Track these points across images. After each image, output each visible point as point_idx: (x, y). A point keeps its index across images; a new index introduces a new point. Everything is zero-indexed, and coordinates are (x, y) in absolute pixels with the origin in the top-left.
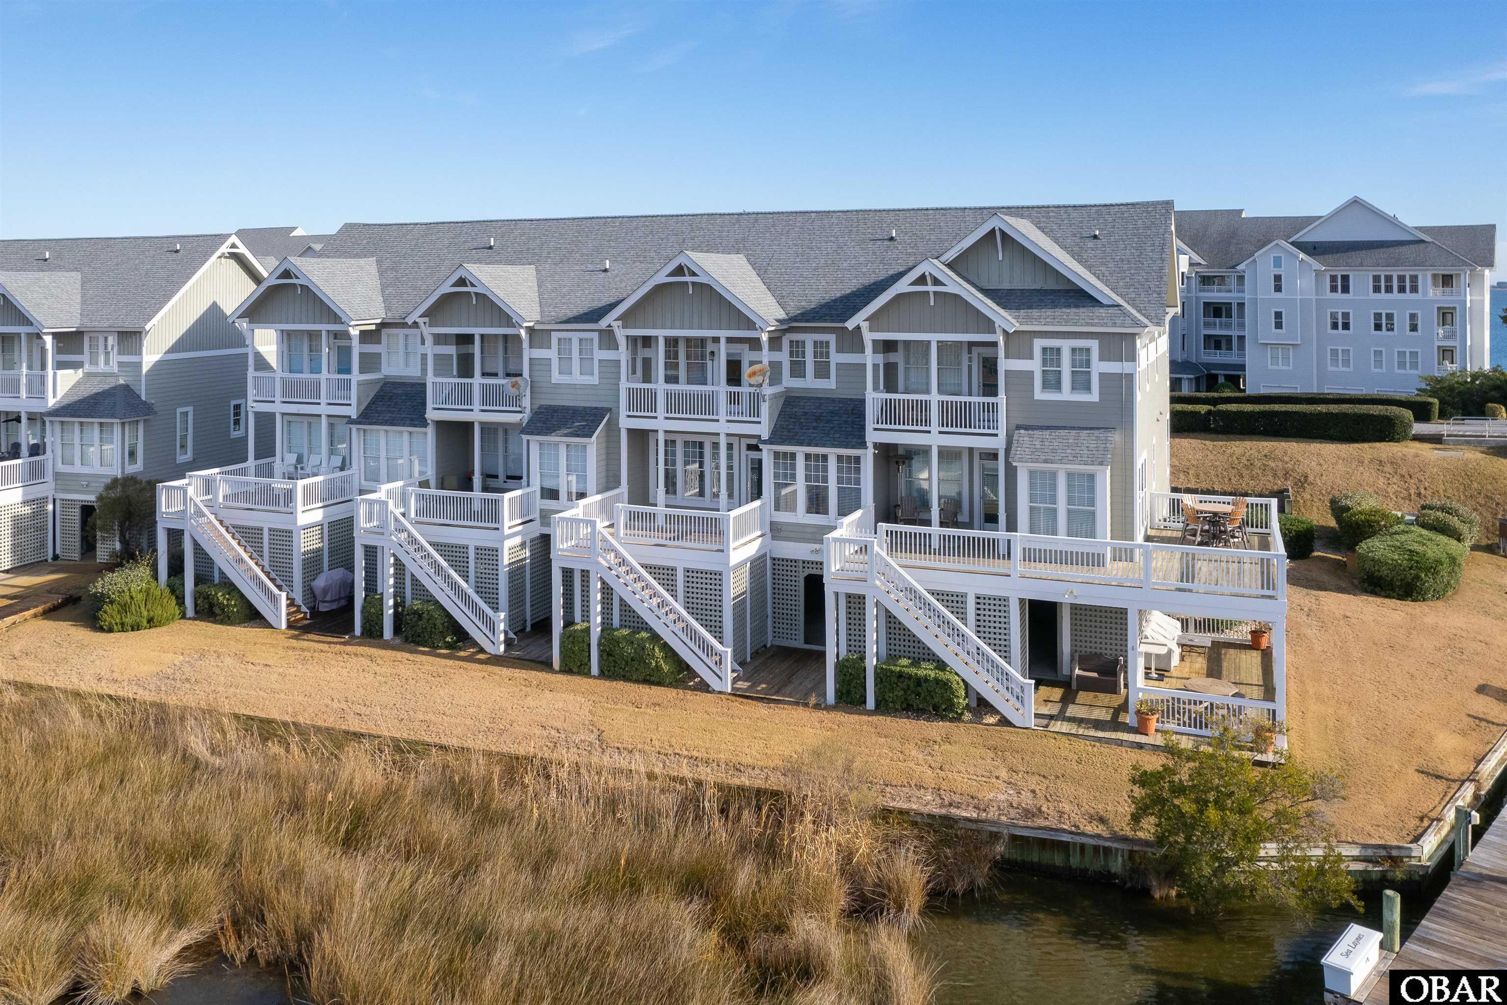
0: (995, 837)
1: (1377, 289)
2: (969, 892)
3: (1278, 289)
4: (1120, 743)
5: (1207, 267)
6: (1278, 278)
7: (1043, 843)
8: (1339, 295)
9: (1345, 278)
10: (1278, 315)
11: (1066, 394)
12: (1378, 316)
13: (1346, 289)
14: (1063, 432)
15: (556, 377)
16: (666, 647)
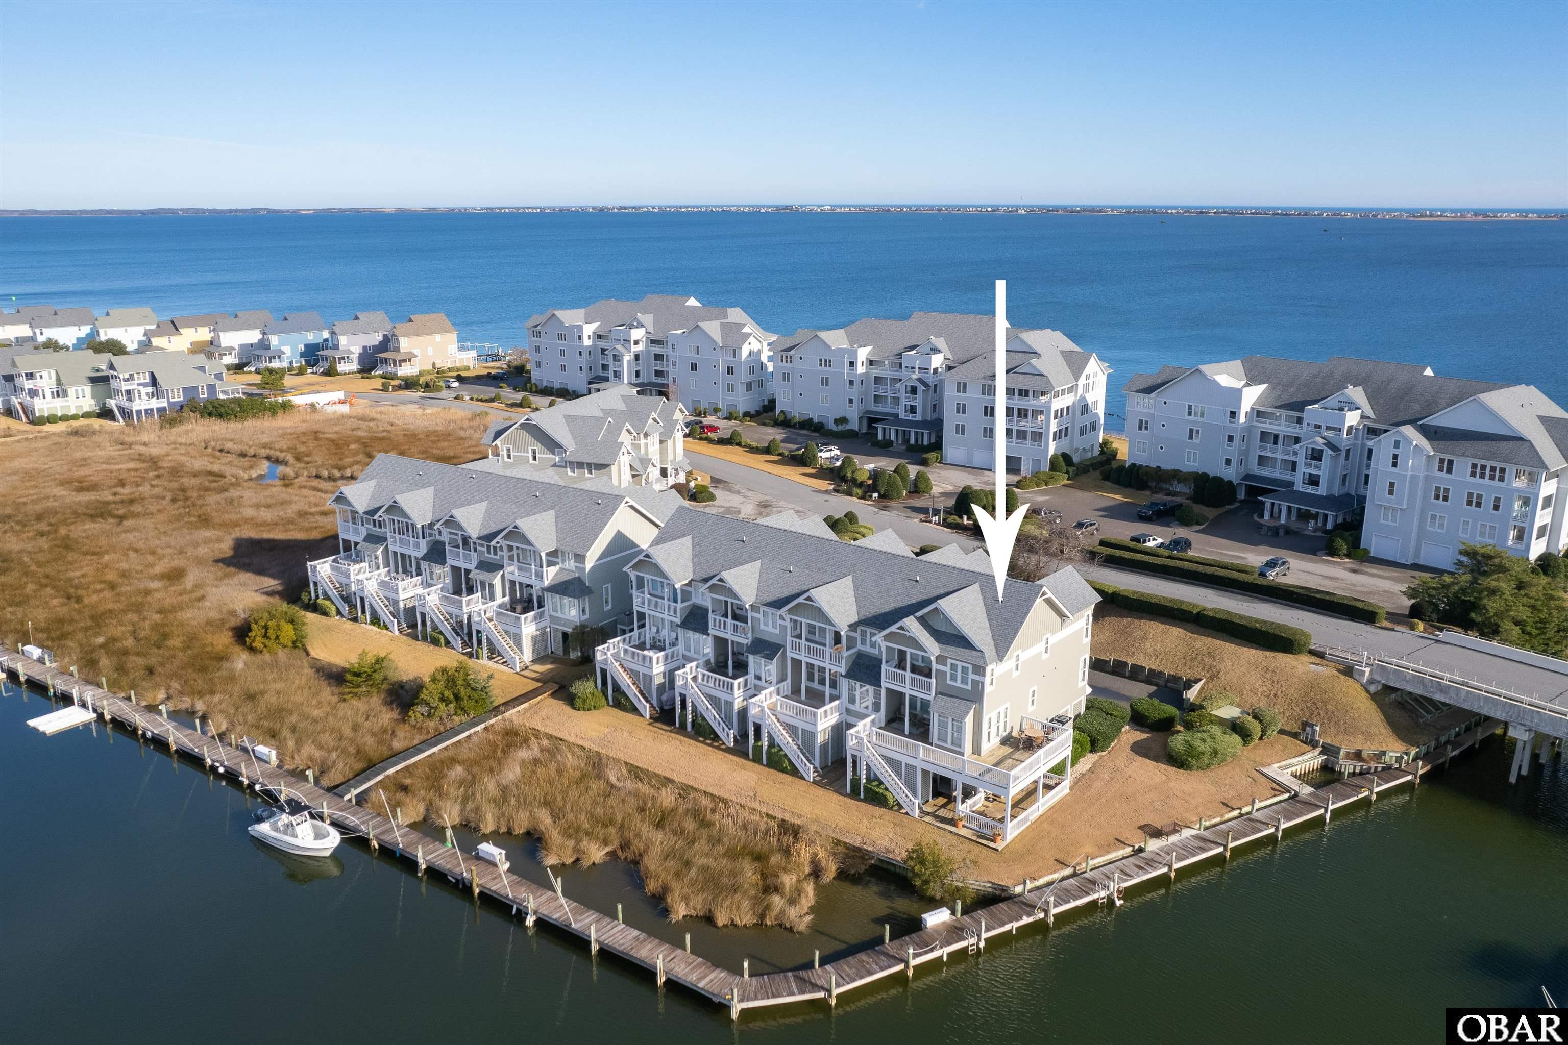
0: (873, 857)
1: (1473, 474)
2: (854, 875)
3: (1395, 465)
4: (945, 829)
5: (1375, 421)
6: (1395, 457)
7: (888, 863)
8: (1444, 475)
9: (1451, 462)
10: (1392, 484)
11: (958, 684)
12: (1470, 495)
13: (1449, 471)
14: (955, 700)
15: (762, 627)
16: (789, 760)
